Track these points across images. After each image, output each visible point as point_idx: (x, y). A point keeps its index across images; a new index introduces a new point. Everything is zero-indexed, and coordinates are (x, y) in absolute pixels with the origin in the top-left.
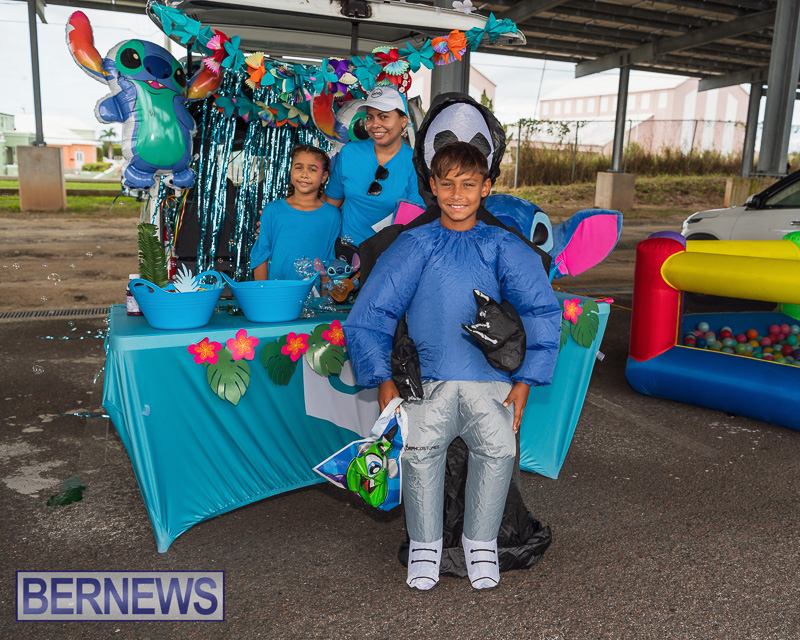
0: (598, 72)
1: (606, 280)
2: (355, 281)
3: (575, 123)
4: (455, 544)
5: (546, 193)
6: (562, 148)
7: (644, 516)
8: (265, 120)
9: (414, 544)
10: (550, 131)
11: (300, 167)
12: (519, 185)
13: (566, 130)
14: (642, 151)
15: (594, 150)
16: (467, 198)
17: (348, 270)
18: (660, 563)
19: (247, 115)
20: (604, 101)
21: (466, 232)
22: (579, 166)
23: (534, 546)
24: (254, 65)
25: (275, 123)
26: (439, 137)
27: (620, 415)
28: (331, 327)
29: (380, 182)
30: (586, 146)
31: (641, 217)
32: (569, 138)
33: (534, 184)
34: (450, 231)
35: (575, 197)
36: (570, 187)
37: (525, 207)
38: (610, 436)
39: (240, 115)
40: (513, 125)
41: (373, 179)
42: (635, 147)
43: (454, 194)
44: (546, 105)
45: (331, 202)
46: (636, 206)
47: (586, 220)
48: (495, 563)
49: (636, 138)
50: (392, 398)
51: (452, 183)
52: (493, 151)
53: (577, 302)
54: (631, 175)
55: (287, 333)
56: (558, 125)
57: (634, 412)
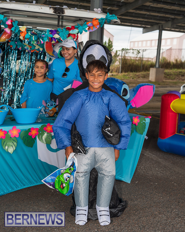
0: (151, 31)
1: (153, 108)
2: (57, 109)
3: (142, 50)
4: (91, 207)
5: (131, 75)
6: (138, 59)
7: (162, 198)
8: (27, 50)
9: (78, 208)
10: (133, 53)
11: (38, 67)
12: (122, 72)
13: (139, 52)
14: (167, 60)
15: (149, 60)
16: (99, 80)
17: (55, 104)
18: (167, 217)
19: (20, 48)
20: (153, 42)
21: (98, 92)
22: (143, 65)
23: (120, 208)
24: (23, 31)
25: (31, 51)
26: (89, 57)
27: (155, 159)
28: (47, 126)
29: (66, 73)
30: (146, 58)
31: (166, 85)
32: (140, 55)
33: (127, 72)
34: (92, 92)
35: (142, 77)
36: (140, 73)
37: (119, 82)
38: (151, 167)
39: (18, 48)
40: (119, 51)
41: (64, 72)
42: (164, 59)
43: (95, 79)
44: (132, 43)
45: (50, 80)
46: (164, 80)
47: (142, 87)
48: (108, 215)
49: (165, 55)
50: (71, 153)
51: (94, 75)
52: (108, 62)
53: (138, 118)
54: (163, 69)
55: (31, 128)
56: (136, 51)
57: (160, 158)
